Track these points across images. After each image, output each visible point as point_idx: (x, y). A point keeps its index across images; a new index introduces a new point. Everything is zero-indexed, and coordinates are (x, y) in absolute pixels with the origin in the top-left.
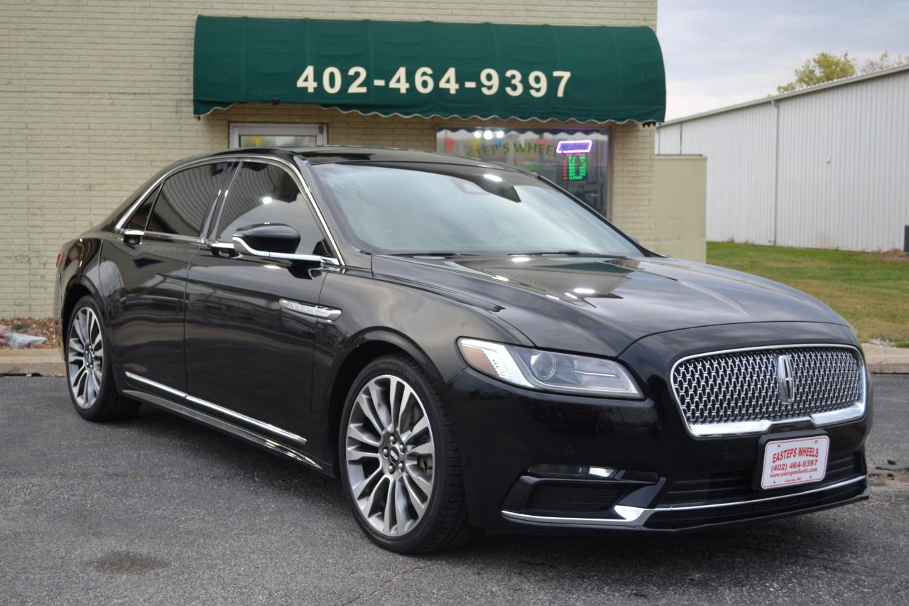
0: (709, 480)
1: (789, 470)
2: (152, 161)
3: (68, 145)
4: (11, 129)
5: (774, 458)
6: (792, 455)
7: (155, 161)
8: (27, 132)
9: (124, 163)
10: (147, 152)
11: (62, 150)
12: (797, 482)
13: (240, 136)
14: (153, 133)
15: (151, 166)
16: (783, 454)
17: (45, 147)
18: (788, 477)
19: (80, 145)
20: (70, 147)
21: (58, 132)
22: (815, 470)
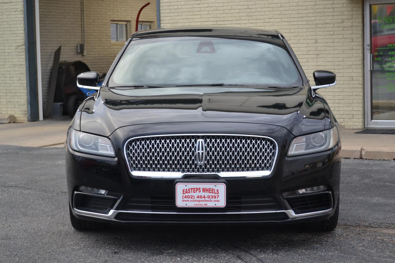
0: (150, 200)
1: (196, 199)
2: (316, 24)
3: (270, 17)
4: (240, 9)
5: (183, 192)
6: (198, 191)
7: (318, 24)
8: (249, 10)
9: (300, 26)
10: (313, 19)
11: (266, 21)
12: (204, 206)
13: (370, 6)
14: (317, 7)
15: (316, 27)
16: (191, 190)
17: (258, 19)
18: (197, 203)
19: (276, 16)
20: (271, 18)
21: (265, 9)
22: (218, 201)
